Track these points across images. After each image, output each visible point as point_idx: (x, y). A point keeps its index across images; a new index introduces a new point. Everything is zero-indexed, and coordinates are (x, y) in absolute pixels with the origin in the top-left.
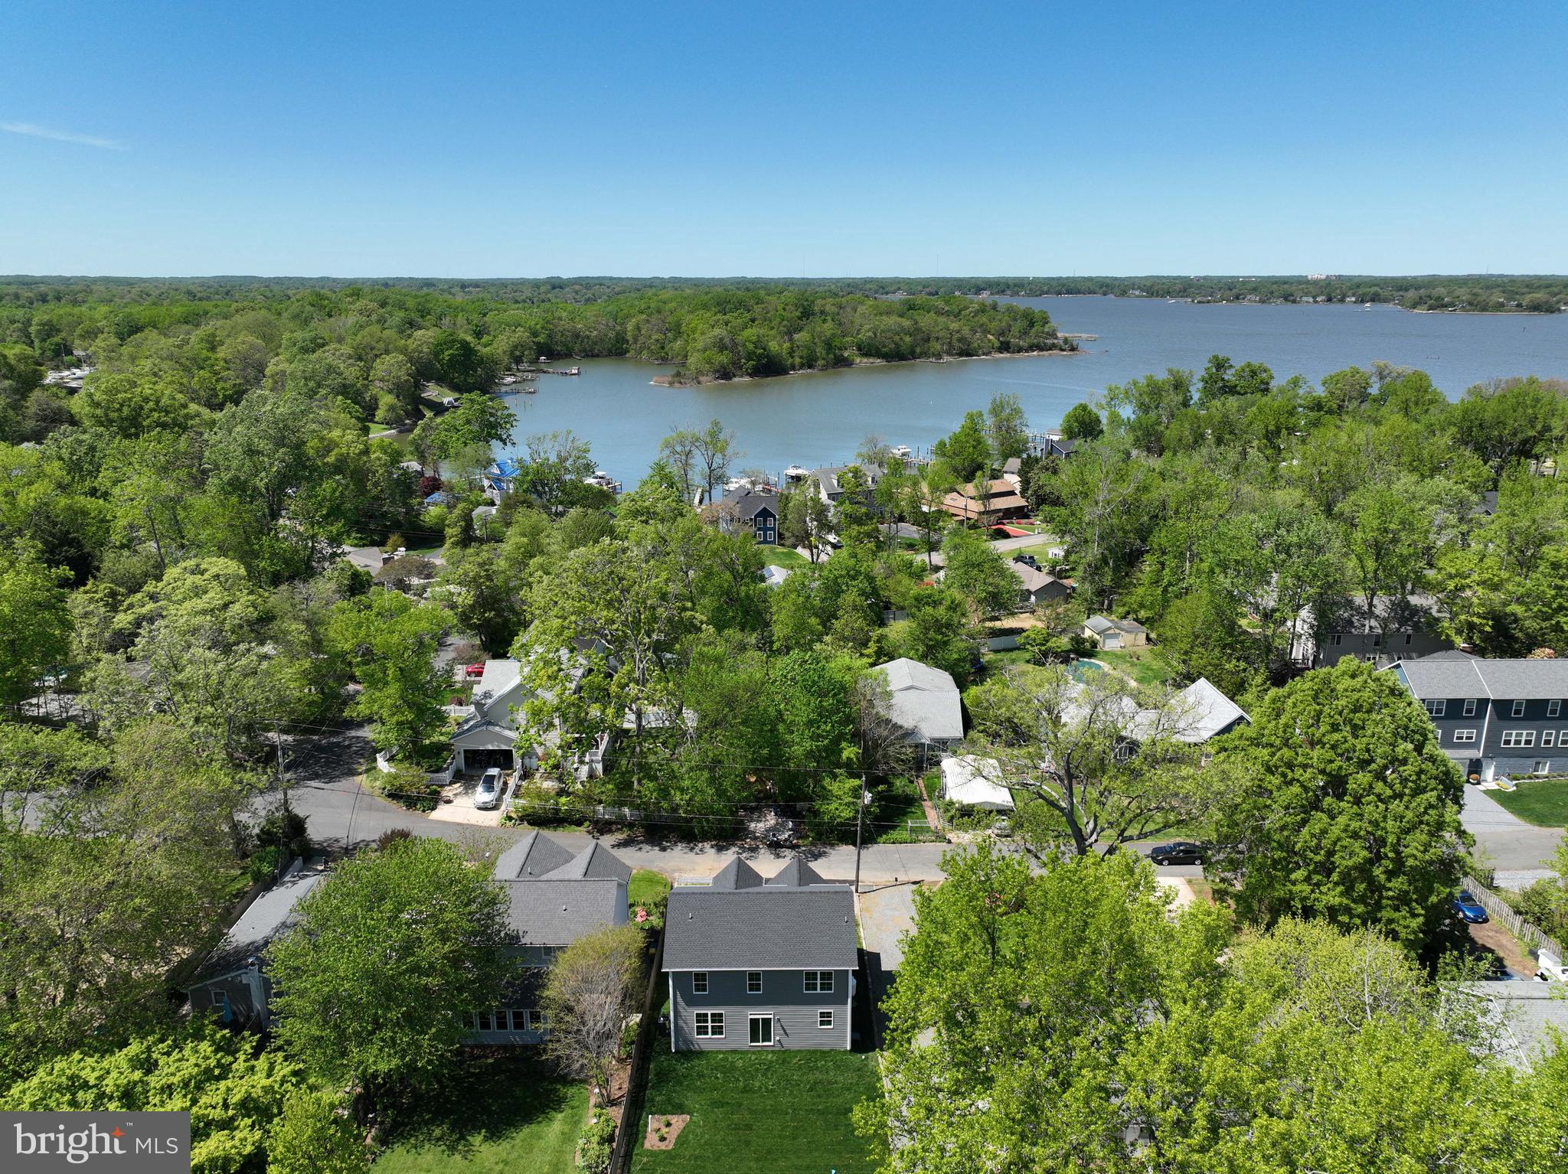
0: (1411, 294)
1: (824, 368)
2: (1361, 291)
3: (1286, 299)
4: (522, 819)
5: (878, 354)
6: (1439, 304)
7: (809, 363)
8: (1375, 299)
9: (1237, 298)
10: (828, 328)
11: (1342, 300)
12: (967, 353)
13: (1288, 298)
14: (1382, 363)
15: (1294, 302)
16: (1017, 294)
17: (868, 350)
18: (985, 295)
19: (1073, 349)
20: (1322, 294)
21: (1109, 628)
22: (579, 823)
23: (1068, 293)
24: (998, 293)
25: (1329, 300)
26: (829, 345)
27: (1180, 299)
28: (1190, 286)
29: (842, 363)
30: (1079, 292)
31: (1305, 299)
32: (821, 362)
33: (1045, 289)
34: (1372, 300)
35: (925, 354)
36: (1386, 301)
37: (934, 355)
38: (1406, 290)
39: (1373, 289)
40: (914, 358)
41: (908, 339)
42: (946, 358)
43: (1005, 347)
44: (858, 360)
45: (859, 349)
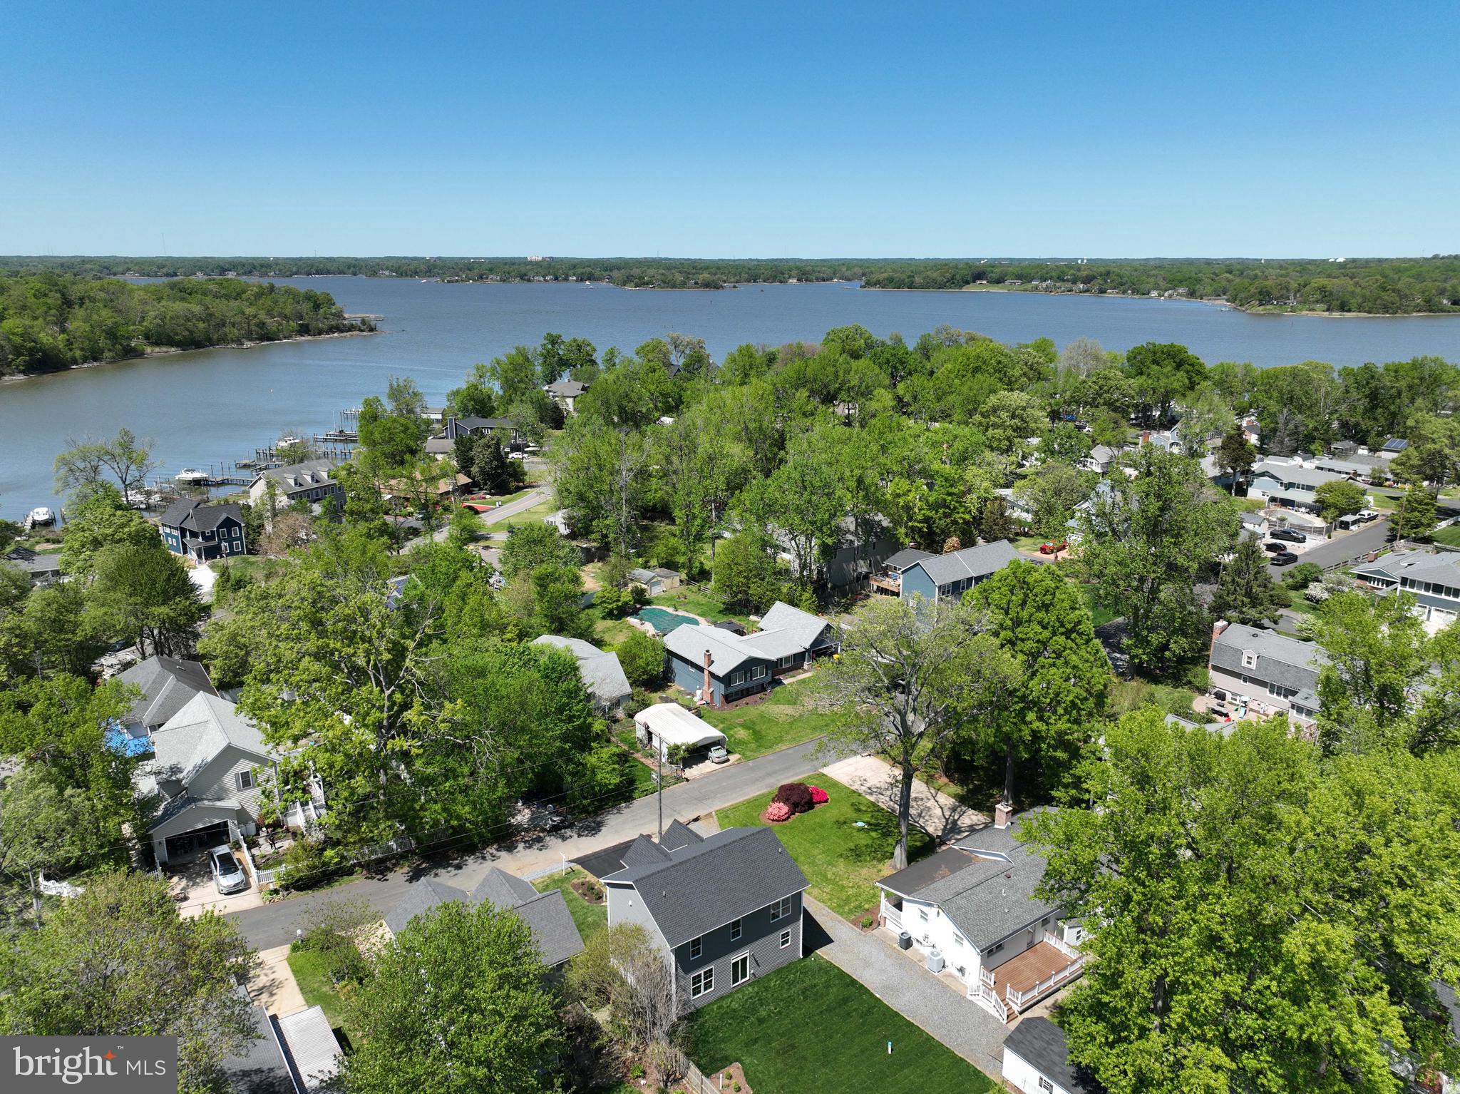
0: (615, 274)
1: (114, 361)
2: (579, 271)
3: (522, 278)
4: (286, 888)
5: (171, 342)
6: (641, 283)
7: (94, 355)
8: (591, 277)
9: (481, 277)
10: (106, 316)
11: (566, 279)
12: (267, 336)
13: (523, 277)
14: (675, 335)
15: (529, 280)
16: (266, 274)
17: (159, 338)
18: (231, 275)
19: (372, 330)
20: (549, 274)
21: (654, 577)
22: (350, 872)
23: (318, 273)
24: (245, 273)
25: (556, 279)
26: (112, 334)
27: (430, 279)
28: (435, 266)
29: (130, 354)
30: (328, 272)
31: (536, 278)
32: (107, 354)
33: (294, 269)
34: (589, 279)
35: (223, 340)
36: (600, 279)
37: (233, 341)
38: (611, 270)
39: (588, 270)
40: (213, 345)
41: (201, 325)
42: (248, 344)
43: (304, 330)
44: (149, 350)
45: (147, 337)
